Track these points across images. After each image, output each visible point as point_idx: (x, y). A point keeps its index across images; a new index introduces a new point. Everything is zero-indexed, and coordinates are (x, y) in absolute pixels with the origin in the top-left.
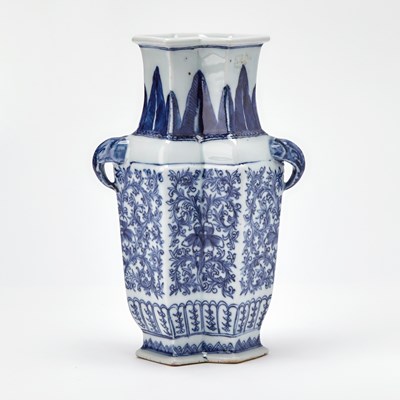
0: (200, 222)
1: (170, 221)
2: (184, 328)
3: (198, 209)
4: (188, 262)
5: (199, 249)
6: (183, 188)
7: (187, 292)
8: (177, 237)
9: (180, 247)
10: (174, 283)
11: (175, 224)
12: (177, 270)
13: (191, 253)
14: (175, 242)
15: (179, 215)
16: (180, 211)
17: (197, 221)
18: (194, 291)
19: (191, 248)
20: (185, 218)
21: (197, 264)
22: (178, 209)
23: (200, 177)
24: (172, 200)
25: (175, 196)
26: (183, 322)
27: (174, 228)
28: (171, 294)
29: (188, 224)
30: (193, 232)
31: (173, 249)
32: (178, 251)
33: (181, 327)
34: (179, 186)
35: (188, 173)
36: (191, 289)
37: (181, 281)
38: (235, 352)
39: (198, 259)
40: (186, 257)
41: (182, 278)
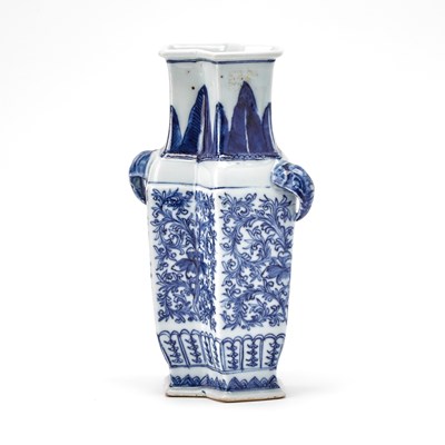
0: (195, 247)
1: (156, 243)
2: (182, 357)
3: (192, 233)
4: (181, 289)
5: (194, 275)
6: (171, 209)
7: (180, 320)
8: (165, 261)
9: (170, 271)
10: (163, 309)
11: (162, 246)
12: (166, 295)
13: (184, 279)
14: (162, 265)
15: (166, 237)
16: (168, 233)
17: (191, 245)
18: (190, 319)
19: (184, 273)
20: (175, 241)
21: (192, 291)
22: (165, 231)
23: (193, 199)
24: (156, 221)
25: (161, 217)
26: (179, 351)
27: (160, 250)
28: (160, 320)
29: (178, 247)
30: (185, 256)
31: (161, 272)
32: (167, 275)
33: (177, 356)
34: (165, 207)
35: (176, 193)
36: (186, 317)
37: (173, 307)
38: (228, 390)
39: (193, 286)
40: (178, 283)
41: (174, 304)
